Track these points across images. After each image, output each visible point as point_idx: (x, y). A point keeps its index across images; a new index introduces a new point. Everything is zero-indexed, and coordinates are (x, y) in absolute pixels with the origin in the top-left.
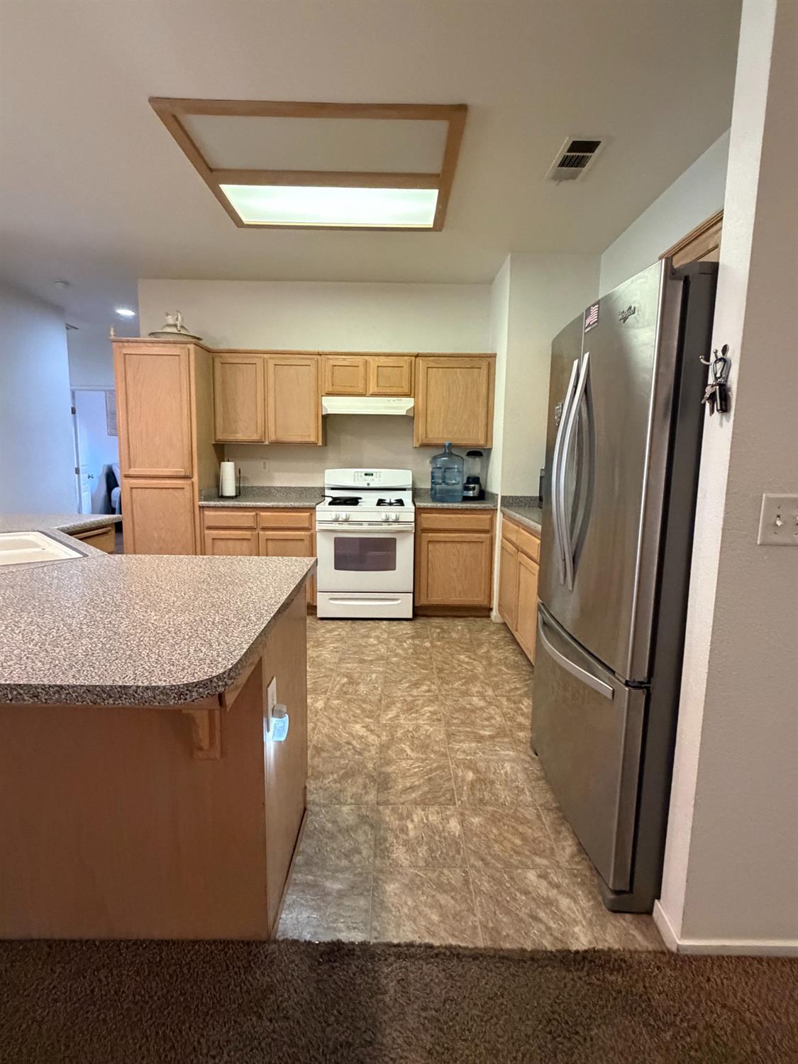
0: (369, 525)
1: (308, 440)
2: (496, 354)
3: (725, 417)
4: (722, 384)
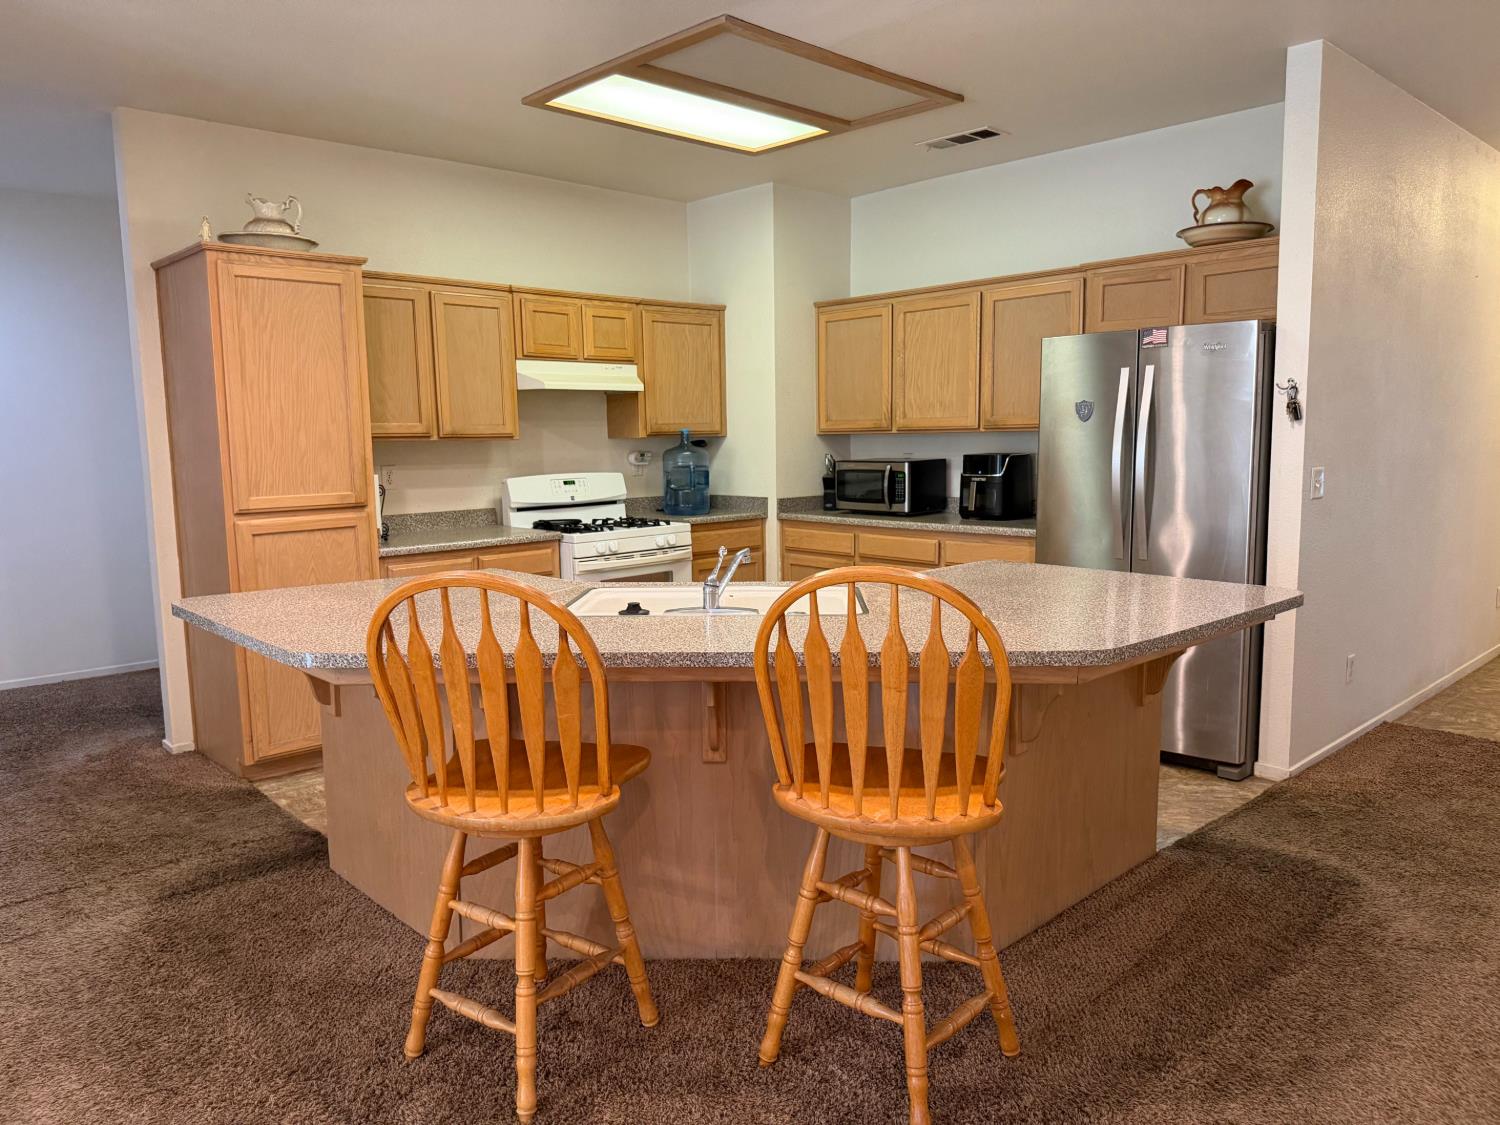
0: (643, 555)
1: (502, 431)
2: (725, 307)
3: (1296, 424)
4: (1295, 403)
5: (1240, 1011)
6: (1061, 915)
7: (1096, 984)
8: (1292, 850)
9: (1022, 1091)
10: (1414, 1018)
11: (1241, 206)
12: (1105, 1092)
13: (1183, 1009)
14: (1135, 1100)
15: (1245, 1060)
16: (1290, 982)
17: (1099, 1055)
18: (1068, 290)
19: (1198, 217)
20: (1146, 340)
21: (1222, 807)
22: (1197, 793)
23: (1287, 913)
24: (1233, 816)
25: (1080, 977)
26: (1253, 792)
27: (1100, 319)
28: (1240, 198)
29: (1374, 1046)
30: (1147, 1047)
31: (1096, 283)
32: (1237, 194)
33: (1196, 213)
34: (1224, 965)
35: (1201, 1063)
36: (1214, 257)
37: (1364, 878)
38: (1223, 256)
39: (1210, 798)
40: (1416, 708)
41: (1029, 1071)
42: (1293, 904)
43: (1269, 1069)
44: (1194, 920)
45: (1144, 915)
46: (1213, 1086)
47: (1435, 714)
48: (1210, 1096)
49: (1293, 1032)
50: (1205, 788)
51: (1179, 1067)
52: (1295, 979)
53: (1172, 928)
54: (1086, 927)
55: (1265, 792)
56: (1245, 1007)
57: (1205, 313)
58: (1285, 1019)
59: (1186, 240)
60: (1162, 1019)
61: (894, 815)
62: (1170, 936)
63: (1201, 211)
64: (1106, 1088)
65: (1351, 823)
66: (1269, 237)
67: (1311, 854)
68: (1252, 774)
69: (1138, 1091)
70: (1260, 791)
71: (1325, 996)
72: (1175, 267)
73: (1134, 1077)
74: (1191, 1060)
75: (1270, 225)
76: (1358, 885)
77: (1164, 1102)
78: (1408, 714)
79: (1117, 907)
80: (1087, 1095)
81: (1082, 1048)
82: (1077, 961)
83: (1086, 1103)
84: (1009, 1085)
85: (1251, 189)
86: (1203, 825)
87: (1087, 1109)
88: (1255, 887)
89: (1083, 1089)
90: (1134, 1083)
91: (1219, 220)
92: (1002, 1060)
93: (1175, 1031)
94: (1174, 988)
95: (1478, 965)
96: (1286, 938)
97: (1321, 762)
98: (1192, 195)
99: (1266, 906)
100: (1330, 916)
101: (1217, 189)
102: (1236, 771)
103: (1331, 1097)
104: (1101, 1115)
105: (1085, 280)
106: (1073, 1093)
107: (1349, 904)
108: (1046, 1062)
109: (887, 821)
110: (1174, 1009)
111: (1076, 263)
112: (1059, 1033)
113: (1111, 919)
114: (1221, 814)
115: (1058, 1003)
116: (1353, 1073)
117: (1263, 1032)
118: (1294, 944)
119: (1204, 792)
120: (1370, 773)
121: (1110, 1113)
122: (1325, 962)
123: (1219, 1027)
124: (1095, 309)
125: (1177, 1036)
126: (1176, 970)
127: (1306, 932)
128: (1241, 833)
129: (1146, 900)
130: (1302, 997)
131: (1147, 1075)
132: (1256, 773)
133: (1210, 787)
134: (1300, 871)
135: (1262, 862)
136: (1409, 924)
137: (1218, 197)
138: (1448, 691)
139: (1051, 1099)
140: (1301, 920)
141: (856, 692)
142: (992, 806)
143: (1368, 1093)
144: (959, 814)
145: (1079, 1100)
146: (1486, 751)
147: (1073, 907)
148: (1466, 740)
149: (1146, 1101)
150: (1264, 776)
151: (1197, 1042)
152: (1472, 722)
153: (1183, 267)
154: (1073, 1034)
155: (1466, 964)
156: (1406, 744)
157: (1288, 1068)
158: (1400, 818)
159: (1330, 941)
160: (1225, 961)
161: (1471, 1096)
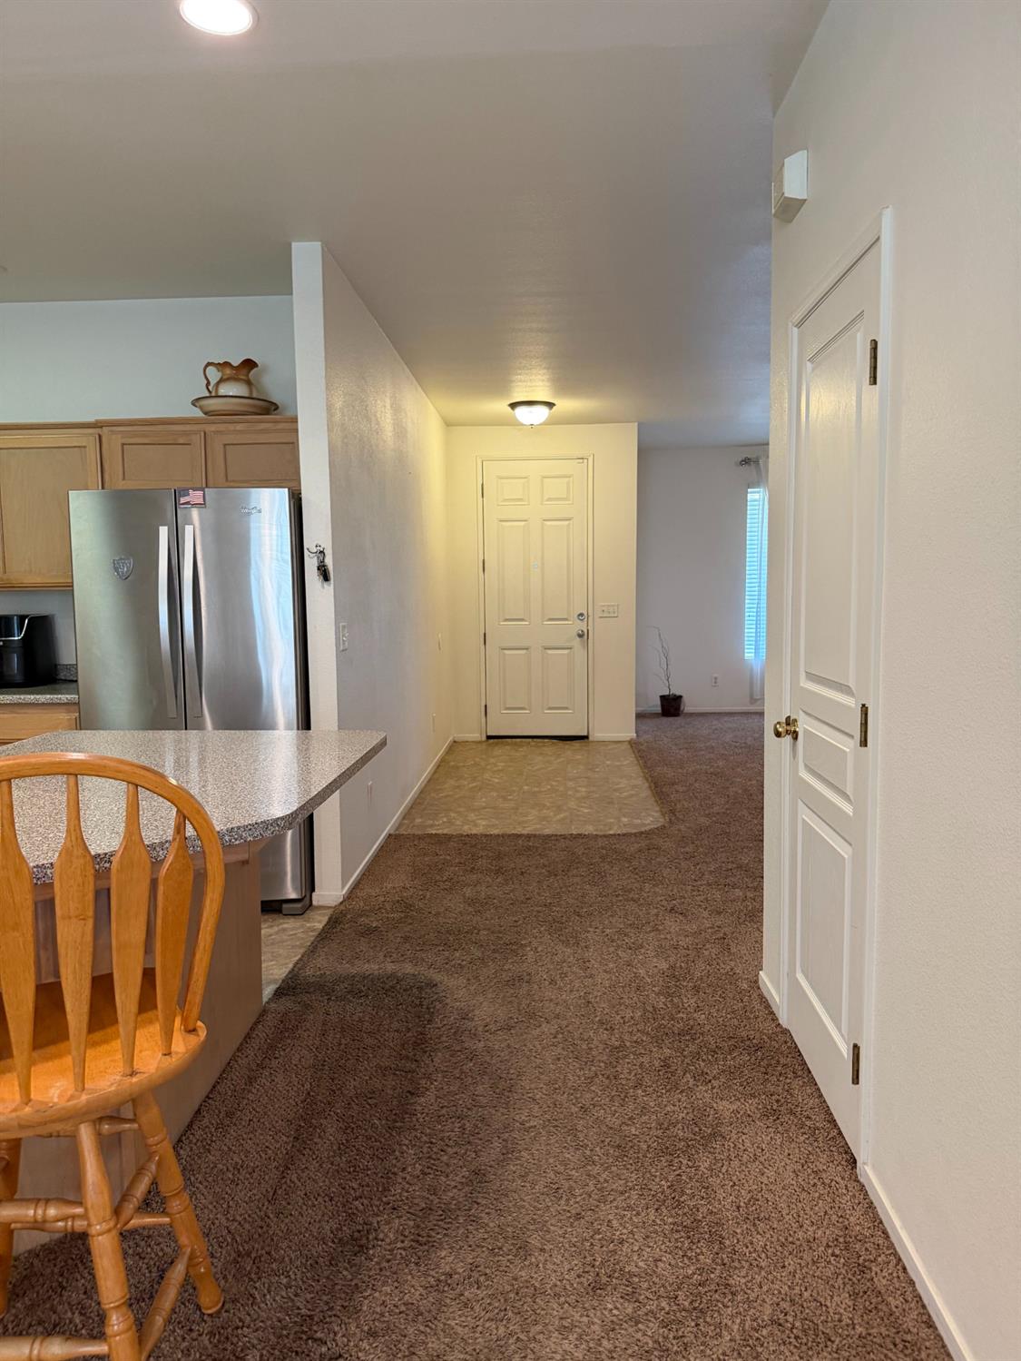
3: (326, 584)
4: (324, 566)
5: (405, 1148)
6: (198, 1112)
7: (267, 1178)
8: (372, 968)
9: (242, 1350)
10: (529, 1095)
11: (249, 383)
12: (327, 1303)
13: (358, 1169)
14: (357, 1296)
15: (431, 1198)
16: (427, 1101)
17: (304, 1261)
18: (84, 444)
19: (210, 388)
20: (183, 500)
21: (298, 943)
22: (271, 935)
23: (397, 1031)
24: (312, 950)
25: (248, 1176)
26: (319, 922)
27: (121, 476)
28: (248, 376)
29: (516, 1135)
30: (345, 1228)
31: (113, 442)
32: (244, 371)
33: (208, 383)
34: (370, 1105)
35: (397, 1221)
36: (231, 427)
37: (437, 977)
38: (239, 427)
39: (285, 937)
40: (404, 818)
41: (241, 1320)
42: (397, 1021)
43: (453, 1198)
44: (326, 1067)
45: (279, 1078)
46: (418, 1241)
47: (418, 821)
48: (420, 1253)
49: (455, 1150)
50: (276, 929)
51: (381, 1236)
52: (431, 1096)
53: (311, 1084)
54: (229, 1115)
55: (330, 919)
56: (407, 1142)
57: (227, 480)
58: (442, 1139)
59: (201, 408)
60: (344, 1188)
61: (80, 1085)
62: (312, 1094)
63: (212, 384)
64: (325, 1298)
65: (406, 929)
66: (275, 414)
67: (390, 967)
68: (311, 904)
69: (356, 1284)
70: (325, 919)
71: (461, 1102)
72: (195, 433)
73: (346, 1269)
74: (388, 1223)
75: (275, 404)
76: (436, 985)
77: (385, 1284)
78: (400, 825)
79: (251, 1080)
80: (311, 1317)
81: (283, 1261)
82: (236, 1159)
83: (315, 1328)
84: (225, 1349)
85: (256, 369)
86: (291, 966)
87: (319, 1335)
88: (361, 1014)
89: (304, 1311)
90: (350, 1277)
91: (231, 394)
92: (206, 1322)
93: (361, 1197)
94: (339, 1149)
95: (545, 1027)
96: (407, 1057)
97: (360, 879)
98: (203, 366)
99: (378, 1031)
100: (430, 1021)
101: (227, 364)
102: (298, 905)
103: (511, 1202)
104: (335, 1334)
105: (100, 436)
106: (295, 1322)
107: (439, 1006)
108: (255, 1298)
109: (72, 1097)
110: (350, 1173)
111: (91, 419)
112: (253, 1255)
113: (251, 1097)
114: (302, 951)
115: (238, 1218)
116: (514, 1169)
117: (432, 1162)
118: (416, 1061)
119: (277, 933)
120: (397, 881)
121: (343, 1326)
122: (445, 1069)
123: (395, 1174)
124: (114, 466)
125: (366, 1202)
126: (331, 1129)
127: (419, 1045)
128: (325, 964)
129: (274, 1063)
130: (444, 1111)
131: (357, 1260)
132: (315, 903)
133: (281, 927)
134: (387, 987)
135: (359, 988)
136: (486, 1010)
137: (228, 371)
138: (418, 800)
139: (278, 1343)
140: (410, 1034)
141: (16, 934)
142: (193, 1031)
143: (534, 1184)
144: (160, 1055)
145: (307, 1328)
146: (465, 844)
147: (208, 1097)
148: (449, 838)
149: (369, 1292)
150: (321, 904)
151: (384, 1199)
152: (444, 822)
153: (202, 434)
154: (267, 1249)
155: (538, 1030)
156: (412, 850)
157: (467, 1189)
158: (438, 914)
159: (440, 1046)
160: (369, 1101)
161: (598, 1149)
